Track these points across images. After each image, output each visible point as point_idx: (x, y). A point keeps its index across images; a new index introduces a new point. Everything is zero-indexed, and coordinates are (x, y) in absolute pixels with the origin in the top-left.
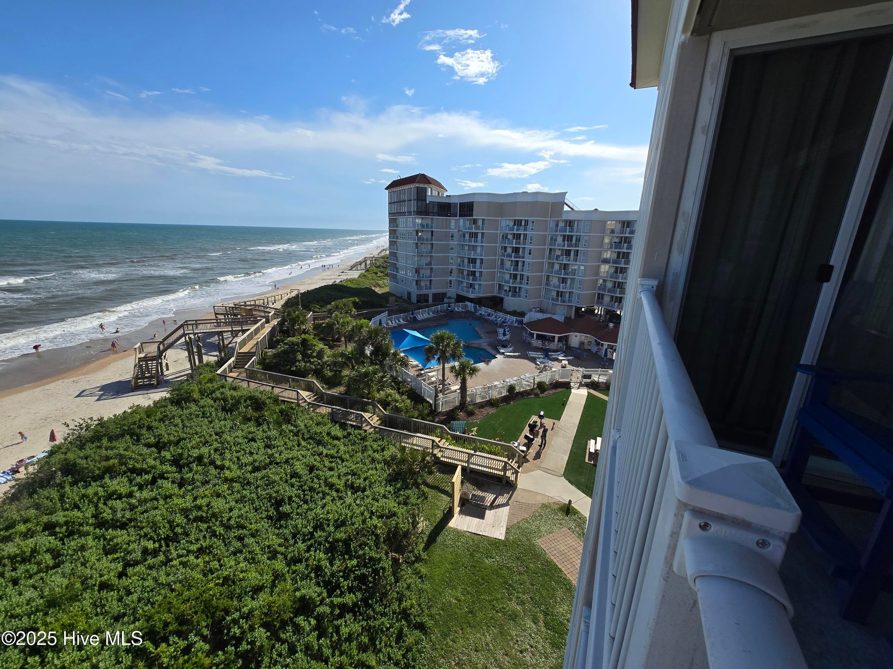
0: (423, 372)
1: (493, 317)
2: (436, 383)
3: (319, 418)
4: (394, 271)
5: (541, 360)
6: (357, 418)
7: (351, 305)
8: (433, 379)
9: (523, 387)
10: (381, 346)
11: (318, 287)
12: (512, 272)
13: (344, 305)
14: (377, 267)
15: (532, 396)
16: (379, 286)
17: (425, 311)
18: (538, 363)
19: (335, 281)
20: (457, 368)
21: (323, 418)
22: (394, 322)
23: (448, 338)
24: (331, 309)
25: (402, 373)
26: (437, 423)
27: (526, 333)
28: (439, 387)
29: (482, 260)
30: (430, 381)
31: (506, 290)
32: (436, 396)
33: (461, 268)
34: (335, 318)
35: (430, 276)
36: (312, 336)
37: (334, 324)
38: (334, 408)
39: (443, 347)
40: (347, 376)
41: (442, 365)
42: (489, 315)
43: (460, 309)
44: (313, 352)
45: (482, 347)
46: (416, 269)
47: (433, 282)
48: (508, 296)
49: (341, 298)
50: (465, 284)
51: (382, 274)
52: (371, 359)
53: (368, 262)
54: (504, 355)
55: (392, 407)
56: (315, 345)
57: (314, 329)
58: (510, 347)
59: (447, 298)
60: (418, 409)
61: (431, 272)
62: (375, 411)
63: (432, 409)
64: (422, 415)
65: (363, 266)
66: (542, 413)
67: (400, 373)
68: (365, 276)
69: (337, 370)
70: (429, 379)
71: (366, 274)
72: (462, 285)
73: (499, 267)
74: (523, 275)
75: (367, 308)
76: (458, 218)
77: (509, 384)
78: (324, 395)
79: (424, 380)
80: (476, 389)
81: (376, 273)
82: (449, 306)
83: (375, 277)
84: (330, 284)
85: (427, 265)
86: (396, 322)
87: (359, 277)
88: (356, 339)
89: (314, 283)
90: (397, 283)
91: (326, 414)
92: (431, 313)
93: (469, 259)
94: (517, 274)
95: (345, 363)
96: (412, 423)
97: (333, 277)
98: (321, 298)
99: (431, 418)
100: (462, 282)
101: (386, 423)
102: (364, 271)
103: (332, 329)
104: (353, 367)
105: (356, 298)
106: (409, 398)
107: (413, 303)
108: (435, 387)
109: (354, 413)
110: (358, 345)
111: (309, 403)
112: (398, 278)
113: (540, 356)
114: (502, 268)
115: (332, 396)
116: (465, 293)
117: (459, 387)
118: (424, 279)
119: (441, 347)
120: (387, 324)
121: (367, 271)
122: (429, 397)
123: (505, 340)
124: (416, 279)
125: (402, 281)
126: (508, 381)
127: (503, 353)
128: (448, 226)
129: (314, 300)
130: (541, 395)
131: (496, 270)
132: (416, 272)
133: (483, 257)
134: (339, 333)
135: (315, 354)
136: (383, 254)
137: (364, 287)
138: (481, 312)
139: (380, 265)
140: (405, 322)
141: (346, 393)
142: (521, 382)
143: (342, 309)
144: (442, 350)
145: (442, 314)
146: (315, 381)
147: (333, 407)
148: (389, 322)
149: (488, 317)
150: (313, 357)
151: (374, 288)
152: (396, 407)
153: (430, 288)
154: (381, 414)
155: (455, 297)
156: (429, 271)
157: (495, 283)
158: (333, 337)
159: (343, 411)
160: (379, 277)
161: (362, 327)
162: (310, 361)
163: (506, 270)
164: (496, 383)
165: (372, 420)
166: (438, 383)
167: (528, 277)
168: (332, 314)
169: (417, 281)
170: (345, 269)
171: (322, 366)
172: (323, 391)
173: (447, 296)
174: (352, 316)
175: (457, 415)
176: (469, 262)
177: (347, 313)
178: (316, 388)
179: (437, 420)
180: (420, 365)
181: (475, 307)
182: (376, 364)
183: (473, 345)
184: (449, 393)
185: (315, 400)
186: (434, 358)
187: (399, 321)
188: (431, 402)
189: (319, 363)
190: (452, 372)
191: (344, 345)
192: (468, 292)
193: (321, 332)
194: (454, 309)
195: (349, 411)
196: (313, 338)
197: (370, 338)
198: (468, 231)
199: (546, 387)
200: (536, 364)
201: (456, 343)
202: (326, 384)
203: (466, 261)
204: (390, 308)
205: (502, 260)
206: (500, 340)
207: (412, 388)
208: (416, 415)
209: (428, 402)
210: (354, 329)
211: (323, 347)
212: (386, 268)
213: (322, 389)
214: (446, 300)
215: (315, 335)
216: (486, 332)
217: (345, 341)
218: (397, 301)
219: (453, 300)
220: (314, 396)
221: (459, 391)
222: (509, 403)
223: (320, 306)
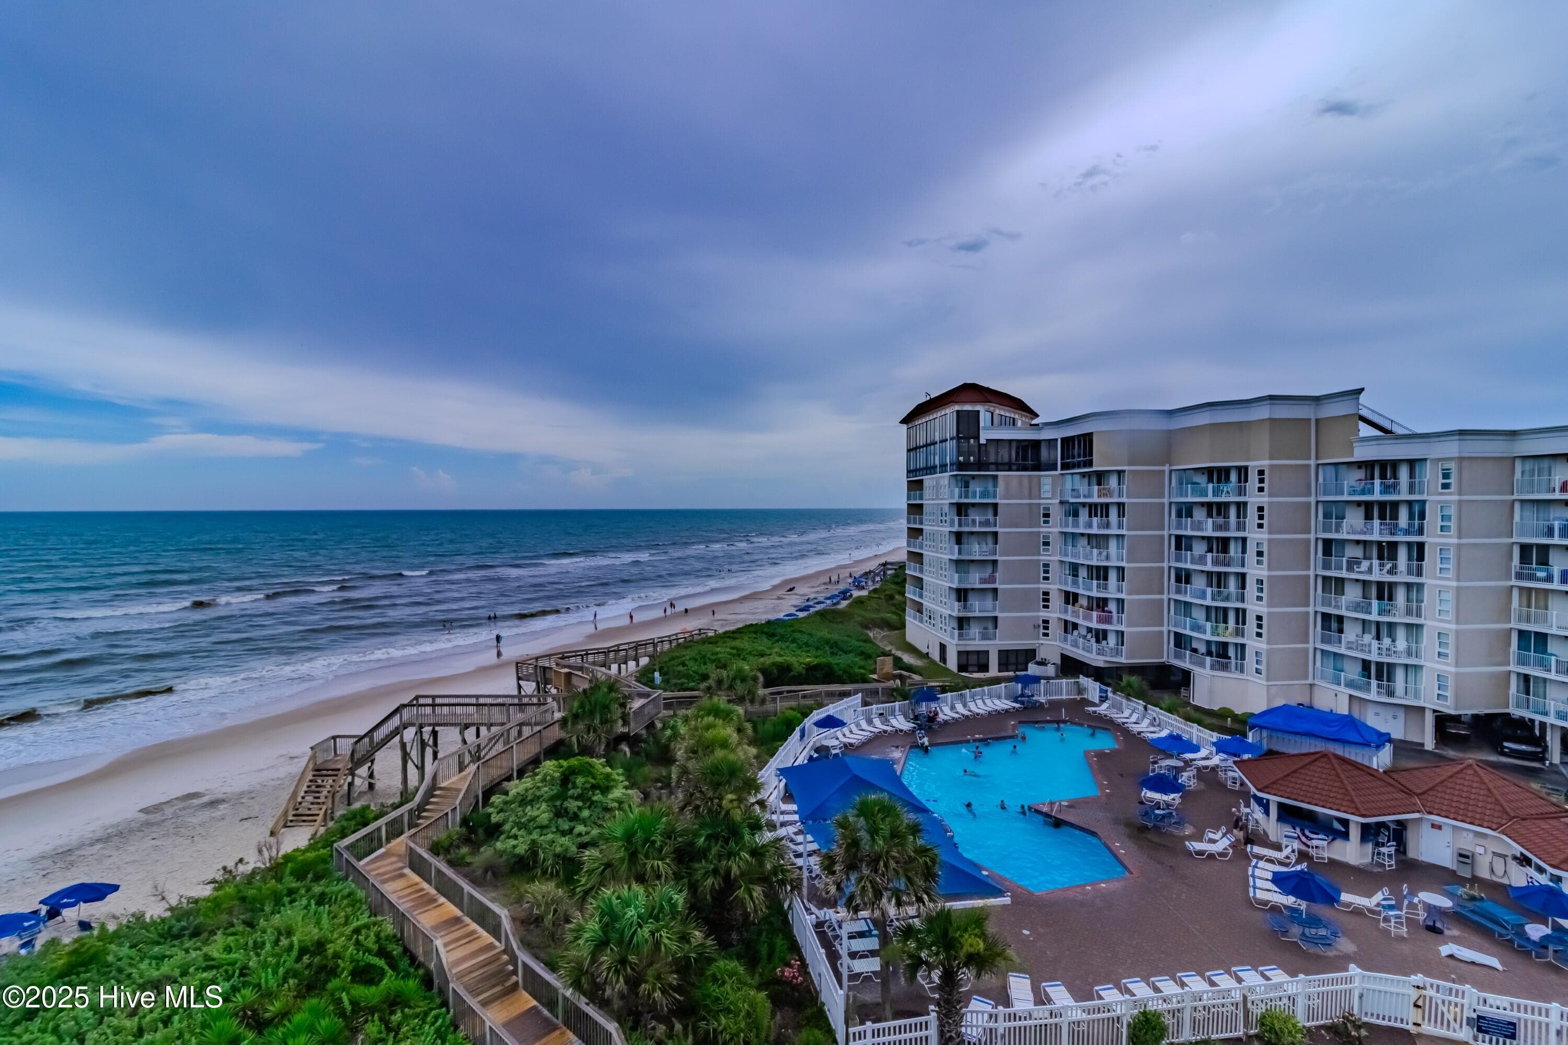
4: (915, 595)
12: (1211, 603)
29: (1121, 571)
31: (1196, 651)
33: (1071, 589)
35: (993, 609)
43: (1068, 695)
46: (957, 591)
47: (1000, 623)
48: (1205, 667)
50: (1081, 631)
59: (1039, 663)
61: (995, 598)
72: (1074, 633)
73: (1173, 588)
74: (1244, 611)
76: (1059, 472)
85: (983, 581)
90: (921, 621)
93: (1090, 568)
94: (1225, 610)
100: (1075, 625)
112: (922, 610)
116: (1081, 652)
118: (977, 614)
124: (956, 613)
125: (931, 618)
128: (1034, 491)
131: (1165, 597)
132: (958, 598)
133: (1124, 565)
153: (993, 638)
155: (1058, 661)
156: (989, 596)
157: (1165, 629)
163: (1194, 596)
167: (1259, 618)
169: (960, 619)
173: (1038, 659)
176: (1090, 577)
181: (1102, 691)
188: (838, 1036)
192: (1090, 651)
198: (1082, 500)
199: (1298, 1037)
203: (1083, 573)
214: (1033, 669)
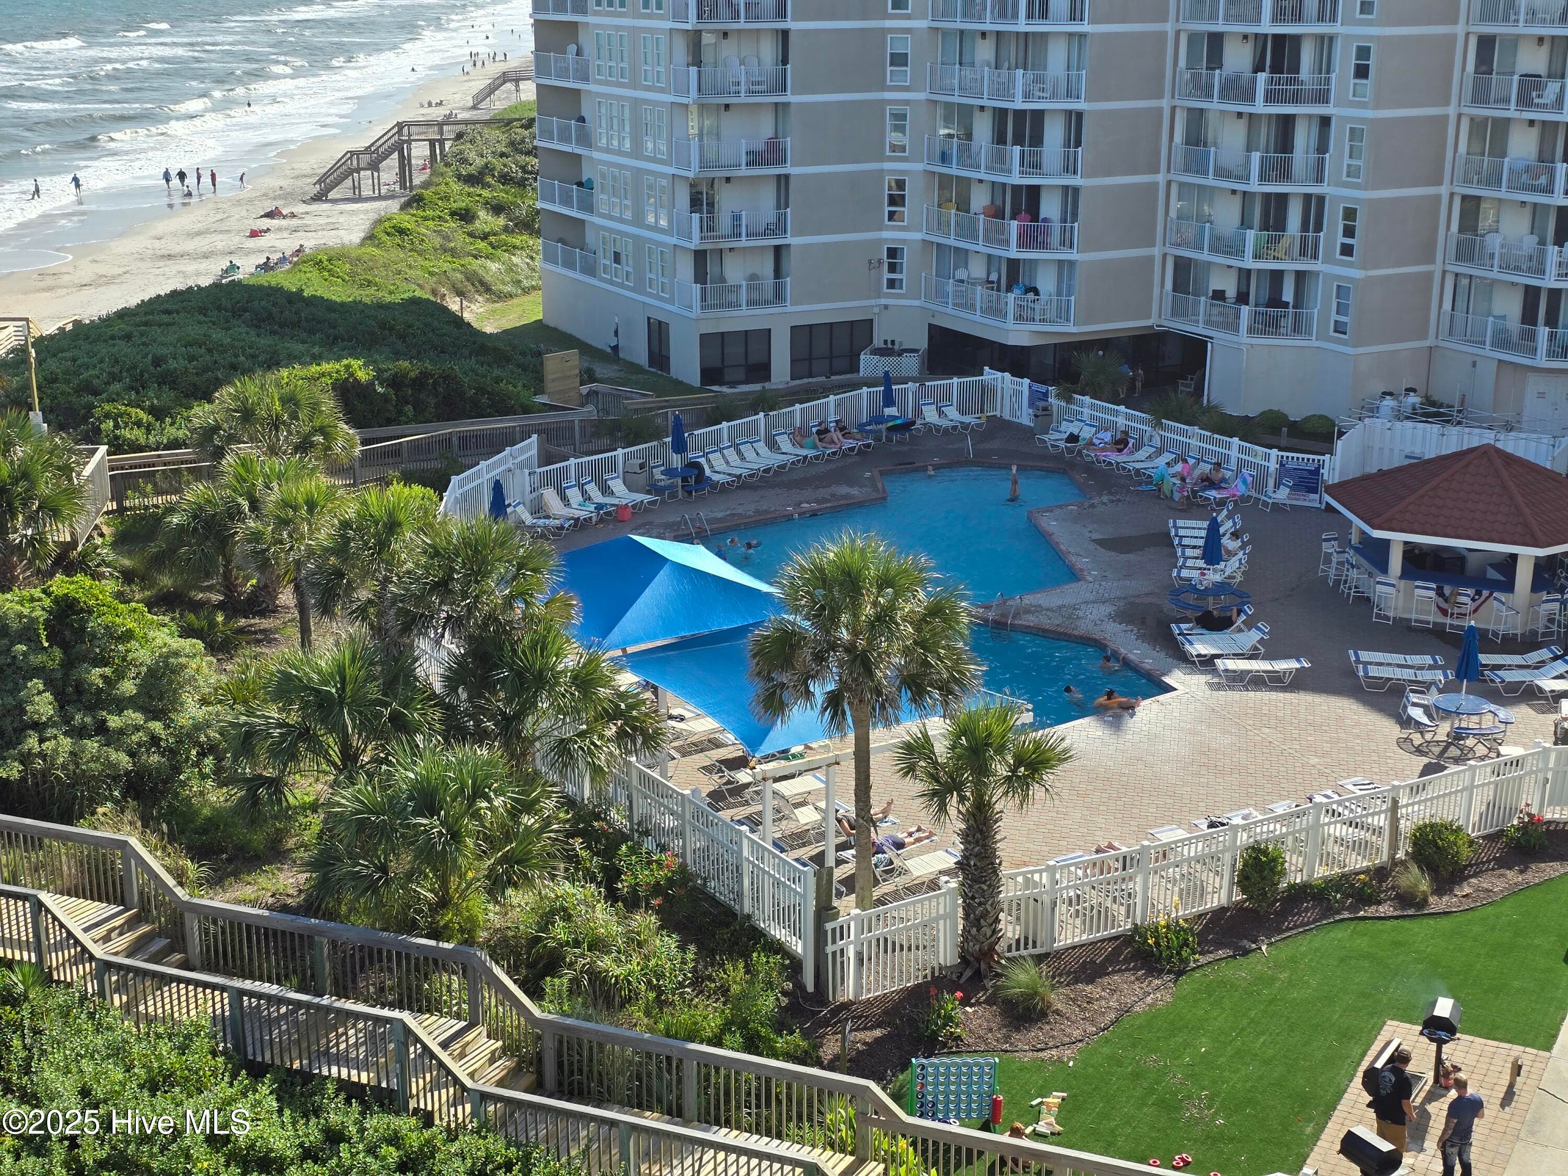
0: (743, 776)
1: (1142, 454)
2: (821, 836)
3: (164, 1047)
4: (567, 201)
5: (1432, 698)
6: (374, 1041)
7: (328, 404)
8: (807, 816)
9: (1326, 858)
10: (505, 630)
11: (133, 301)
12: (1255, 186)
13: (289, 400)
14: (472, 180)
15: (1385, 909)
16: (485, 288)
17: (752, 430)
18: (1417, 714)
19: (233, 267)
20: (941, 749)
21: (183, 1049)
22: (574, 494)
23: (884, 582)
24: (215, 429)
25: (627, 787)
26: (831, 1067)
27: (1344, 542)
28: (840, 862)
29: (1075, 120)
30: (787, 827)
31: (1219, 295)
32: (825, 911)
33: (954, 170)
34: (241, 479)
35: (779, 227)
36: (110, 586)
37: (234, 513)
38: (242, 992)
39: (855, 633)
40: (314, 807)
41: (851, 736)
42: (1121, 443)
43: (952, 413)
44: (120, 675)
45: (1084, 627)
46: (693, 185)
47: (792, 262)
48: (1236, 329)
49: (273, 363)
50: (977, 269)
51: (501, 221)
52: (450, 710)
53: (419, 152)
54: (1214, 671)
55: (575, 981)
56: (128, 636)
57: (122, 541)
58: (1250, 624)
60: (724, 990)
61: (783, 200)
62: (474, 1003)
63: (799, 986)
64: (744, 1025)
65: (389, 171)
66: (1444, 1007)
67: (618, 782)
68: (402, 232)
69: (260, 781)
70: (780, 816)
71: (406, 221)
72: (961, 274)
73: (1178, 157)
74: (1321, 199)
75: (421, 417)
77: (1243, 839)
78: (187, 916)
79: (754, 822)
80: (1051, 870)
81: (465, 216)
82: (889, 400)
83: (460, 240)
84: (205, 282)
85: (755, 159)
86: (587, 498)
87: (370, 238)
88: (364, 594)
89: (108, 280)
90: (590, 269)
91: (198, 1028)
92: (784, 443)
93: (1000, 115)
94: (1283, 199)
95: (305, 734)
96: (691, 1070)
97: (221, 243)
98: (157, 361)
99: (796, 1039)
100: (962, 256)
101: (540, 1073)
102: (393, 206)
103: (224, 541)
104: (349, 757)
105: (356, 363)
106: (668, 924)
107: (680, 387)
108: (819, 858)
109: (358, 1016)
110: (378, 631)
111: (107, 966)
112: (590, 237)
113: (1427, 676)
114: (1197, 165)
115: (235, 923)
116: (978, 318)
117: (950, 862)
118: (744, 242)
119: (845, 634)
120: (538, 509)
121: (416, 201)
122: (783, 916)
123: (1220, 588)
124: (695, 243)
125: (617, 258)
126: (1238, 821)
127: (1207, 663)
129: (114, 378)
130: (1437, 903)
131: (1161, 178)
132: (695, 203)
133: (1081, 105)
134: (263, 562)
135: (128, 687)
136: (500, 103)
137: (397, 298)
138: (1073, 428)
139: (487, 169)
140: (639, 497)
141: (310, 907)
142: (1318, 825)
143: (276, 424)
144: (850, 649)
145: (848, 443)
146: (134, 842)
147: (237, 983)
148: (550, 496)
149: (1114, 457)
150: (120, 705)
151: (453, 304)
152: (597, 977)
153: (779, 296)
154: (513, 1020)
155: (922, 343)
156: (768, 196)
157: (1157, 251)
158: (229, 587)
159: (299, 1004)
160: (485, 237)
161: (392, 526)
162: (101, 728)
163: (1222, 173)
164: (1168, 835)
165: (462, 1055)
166: (833, 840)
167: (1350, 214)
168: (219, 454)
169: (700, 256)
170: (288, 196)
171: (171, 752)
172: (180, 892)
173: (878, 342)
174: (335, 470)
175: (949, 1019)
176: (1000, 138)
177: (304, 446)
178: (137, 880)
179: (830, 1048)
180: (730, 737)
181: (1036, 398)
182: (481, 736)
183: (1030, 620)
184: (896, 895)
185: (132, 952)
186: (808, 694)
187: (605, 490)
188: (798, 946)
189: (155, 740)
190: (910, 770)
191: (294, 633)
192: (997, 311)
193: (159, 562)
194: (918, 412)
195: (328, 1009)
196: (120, 597)
197: (442, 587)
199: (1466, 853)
200: (1406, 722)
201: (935, 611)
202: (198, 853)
203: (983, 129)
204: (551, 418)
205: (1197, 118)
206: (1189, 587)
207: (683, 867)
208: (713, 1023)
209: (776, 948)
210: (346, 540)
211: (177, 643)
212: (522, 184)
213: (170, 881)
214: (869, 363)
215: (128, 576)
216: (1101, 543)
217: (302, 607)
218: (588, 376)
219: (910, 364)
220: (131, 924)
221: (954, 884)
222: (1246, 952)
223: (152, 411)
